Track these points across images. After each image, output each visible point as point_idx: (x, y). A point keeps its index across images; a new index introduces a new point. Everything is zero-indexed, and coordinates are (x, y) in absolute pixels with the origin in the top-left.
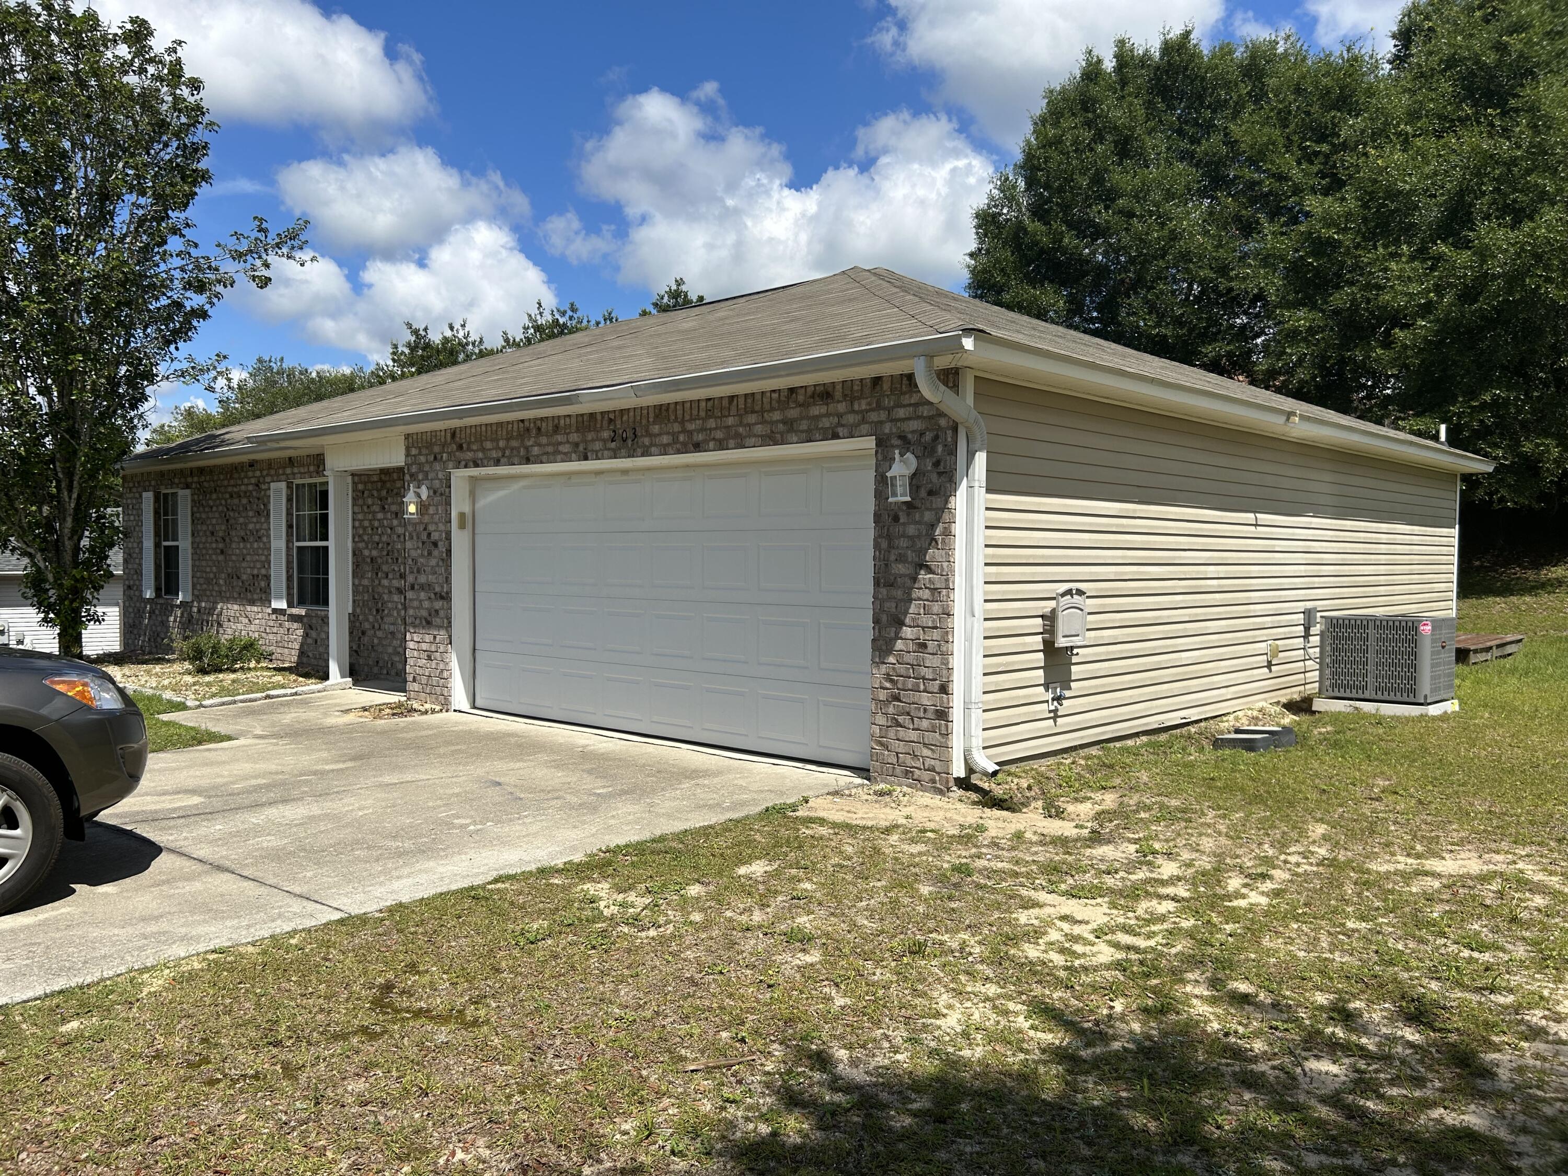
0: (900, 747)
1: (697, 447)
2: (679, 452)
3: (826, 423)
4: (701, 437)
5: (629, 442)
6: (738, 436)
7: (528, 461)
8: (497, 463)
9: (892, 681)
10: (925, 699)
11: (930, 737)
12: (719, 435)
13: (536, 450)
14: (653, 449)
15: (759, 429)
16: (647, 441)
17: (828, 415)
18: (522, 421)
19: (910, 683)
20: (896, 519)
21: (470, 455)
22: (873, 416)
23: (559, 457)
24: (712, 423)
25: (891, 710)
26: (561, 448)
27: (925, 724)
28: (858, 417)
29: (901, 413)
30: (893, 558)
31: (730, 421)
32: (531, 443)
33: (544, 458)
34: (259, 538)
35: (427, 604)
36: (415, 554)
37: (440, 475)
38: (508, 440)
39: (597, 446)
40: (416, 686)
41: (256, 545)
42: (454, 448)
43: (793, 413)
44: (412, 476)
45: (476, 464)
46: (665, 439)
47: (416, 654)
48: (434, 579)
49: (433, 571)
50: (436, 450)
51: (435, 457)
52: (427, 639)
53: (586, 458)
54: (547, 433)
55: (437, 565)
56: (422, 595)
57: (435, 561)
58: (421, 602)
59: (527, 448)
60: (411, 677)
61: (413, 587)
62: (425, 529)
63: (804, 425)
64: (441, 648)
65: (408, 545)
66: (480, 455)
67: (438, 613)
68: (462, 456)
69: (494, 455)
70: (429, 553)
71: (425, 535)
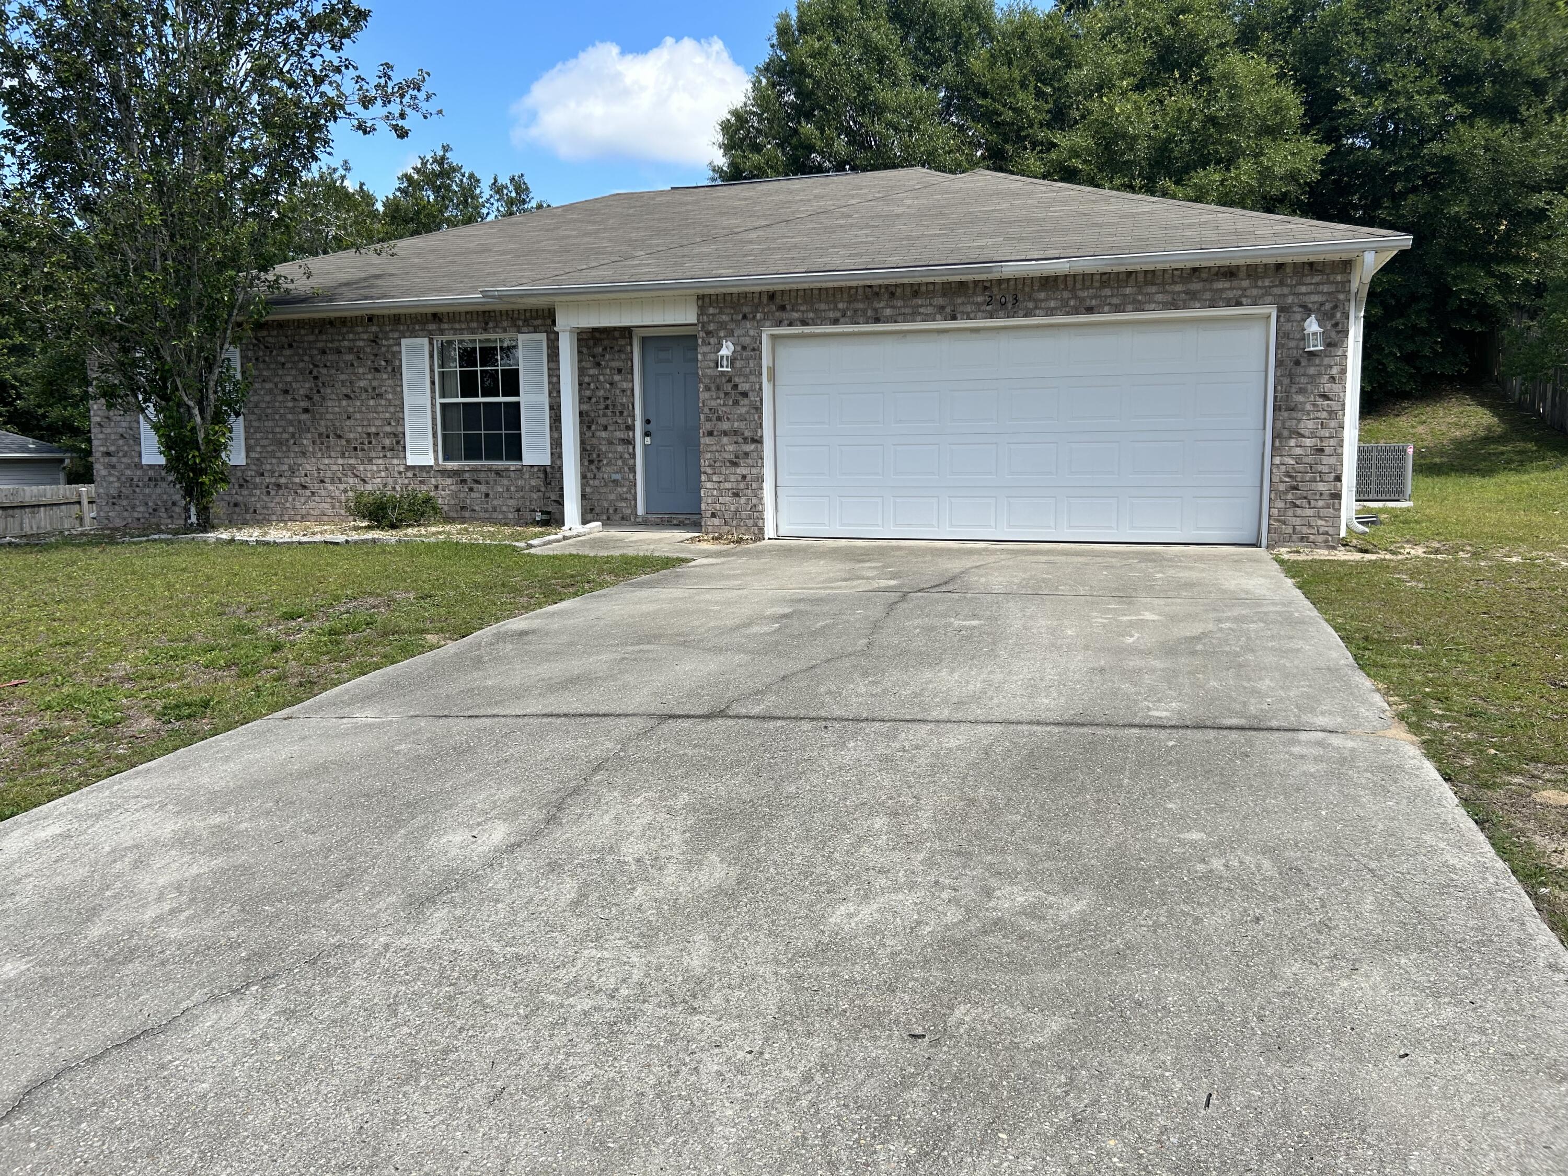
0: (1298, 521)
1: (1090, 310)
2: (1068, 314)
3: (1230, 294)
4: (1094, 302)
5: (1009, 306)
6: (1135, 301)
7: (877, 320)
8: (836, 322)
9: (1290, 477)
10: (1322, 487)
11: (1323, 512)
12: (1115, 301)
13: (888, 312)
14: (1037, 312)
15: (1159, 297)
16: (1031, 305)
17: (1231, 289)
18: (870, 287)
19: (1308, 477)
20: (1297, 363)
21: (795, 315)
22: (1277, 291)
23: (919, 318)
24: (1108, 292)
25: (1290, 496)
26: (922, 310)
27: (1321, 503)
28: (1261, 292)
29: (1303, 289)
30: (1294, 390)
31: (1128, 291)
32: (882, 304)
33: (900, 318)
34: (380, 396)
35: (731, 448)
36: (713, 403)
37: (752, 333)
38: (850, 302)
39: (969, 308)
40: (716, 521)
41: (372, 402)
42: (774, 308)
43: (1195, 286)
44: (709, 333)
45: (804, 323)
46: (1052, 304)
47: (715, 492)
48: (742, 425)
49: (742, 419)
50: (746, 309)
51: (745, 317)
52: (733, 478)
53: (954, 318)
54: (903, 297)
55: (748, 412)
56: (725, 440)
57: (743, 410)
58: (723, 446)
59: (876, 310)
60: (709, 514)
61: (710, 434)
62: (729, 381)
63: (1208, 295)
64: (754, 485)
65: (704, 395)
66: (811, 315)
67: (746, 454)
68: (785, 315)
69: (831, 315)
70: (736, 403)
71: (728, 388)
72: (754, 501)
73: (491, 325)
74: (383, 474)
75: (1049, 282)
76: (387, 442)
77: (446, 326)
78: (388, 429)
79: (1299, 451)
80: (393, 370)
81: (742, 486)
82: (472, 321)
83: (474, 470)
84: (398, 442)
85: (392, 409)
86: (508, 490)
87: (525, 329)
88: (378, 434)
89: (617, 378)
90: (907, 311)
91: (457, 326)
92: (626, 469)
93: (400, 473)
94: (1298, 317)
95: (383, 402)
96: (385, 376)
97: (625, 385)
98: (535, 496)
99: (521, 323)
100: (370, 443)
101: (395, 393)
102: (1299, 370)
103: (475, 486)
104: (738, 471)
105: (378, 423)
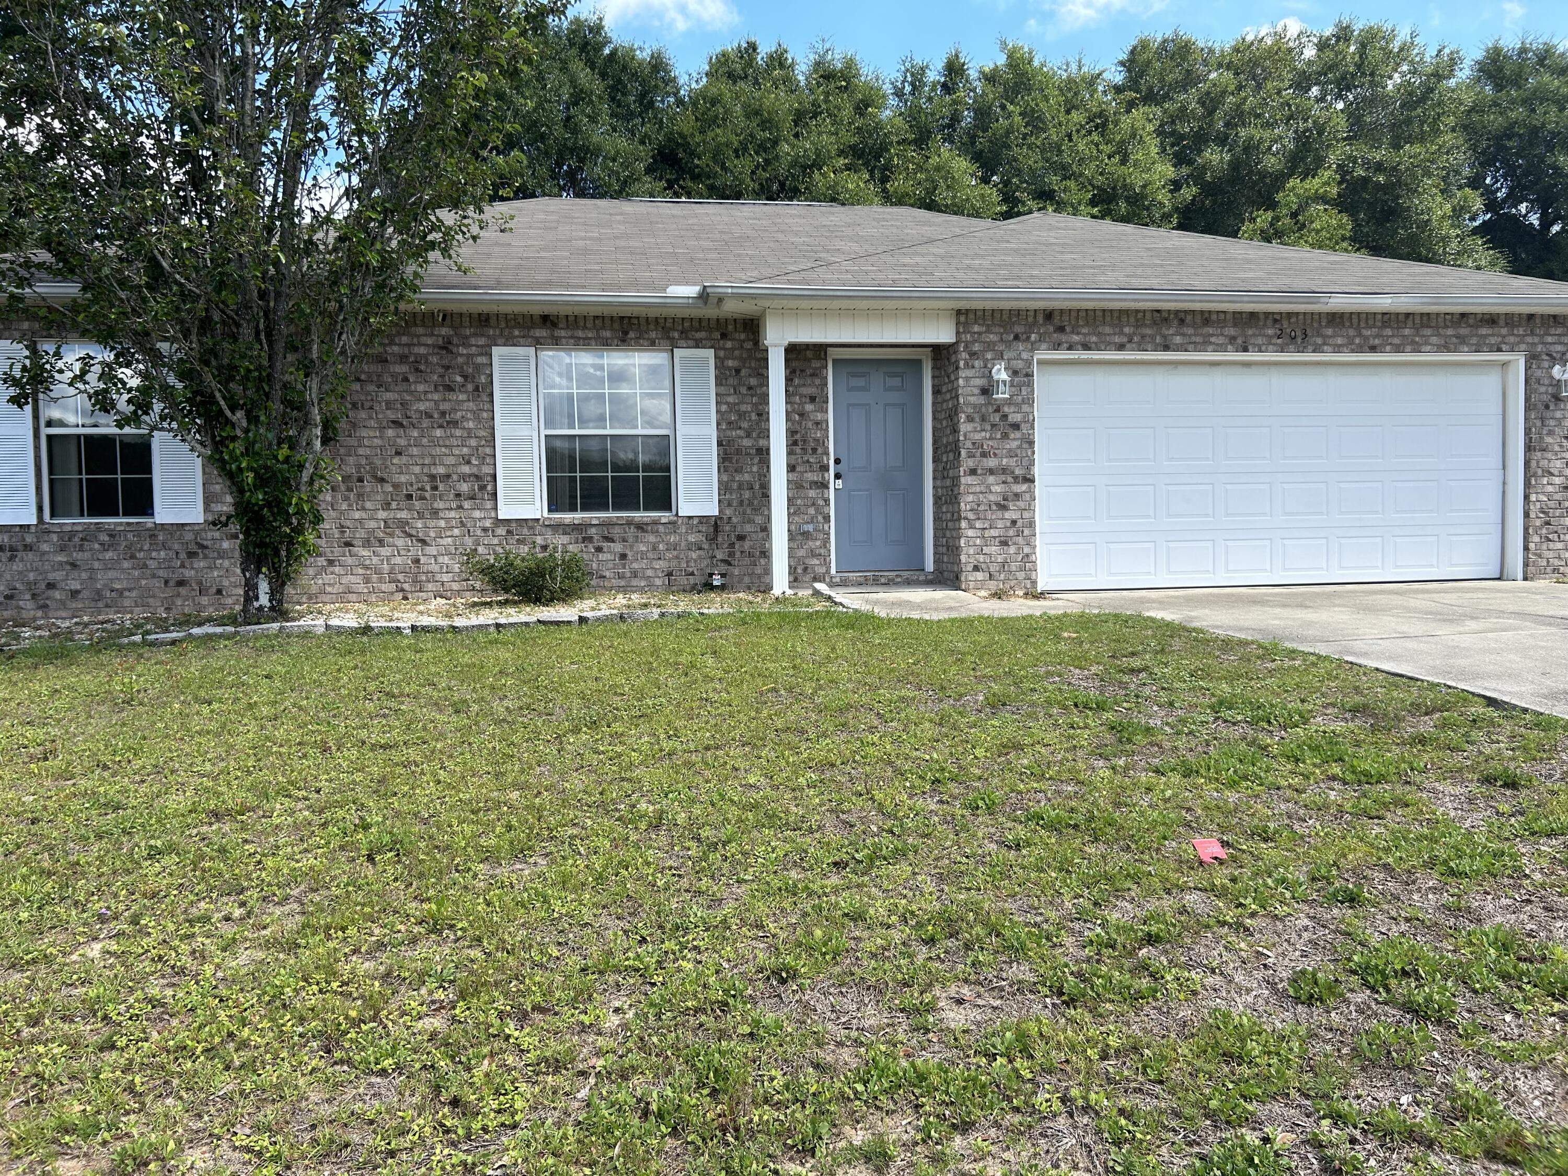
0: (1550, 554)
1: (1373, 349)
2: (1353, 351)
3: (1493, 340)
4: (1377, 342)
5: (1299, 340)
6: (1413, 343)
7: (1166, 348)
8: (1121, 347)
9: (1543, 513)
12: (1396, 341)
13: (1178, 339)
14: (1325, 348)
15: (1434, 340)
16: (1319, 341)
17: (1493, 335)
18: (1158, 311)
19: (1558, 513)
20: (1546, 406)
21: (1076, 338)
22: (1529, 339)
23: (1210, 348)
24: (1388, 332)
25: (1544, 531)
26: (1213, 339)
28: (1517, 339)
29: (1550, 339)
30: (1545, 432)
31: (1407, 332)
32: (1171, 332)
33: (1191, 347)
34: (455, 424)
35: (997, 489)
36: (977, 436)
37: (1025, 355)
38: (1137, 327)
39: (1260, 341)
40: (979, 576)
41: (439, 433)
42: (1051, 329)
43: (1464, 331)
44: (973, 354)
45: (1086, 347)
46: (1339, 341)
47: (978, 541)
48: (1012, 462)
49: (1011, 454)
50: (1018, 329)
51: (1016, 338)
52: (1000, 524)
53: (1245, 350)
54: (1194, 325)
55: (1019, 447)
56: (991, 479)
57: (1015, 444)
58: (988, 487)
59: (1164, 337)
60: (970, 568)
61: (973, 472)
62: (997, 410)
63: (1474, 340)
64: (1026, 532)
65: (964, 427)
66: (1094, 339)
67: (1017, 496)
68: (1064, 338)
69: (1117, 339)
70: (1005, 436)
71: (996, 418)
72: (1027, 550)
73: (632, 335)
74: (456, 532)
75: (1336, 319)
76: (464, 487)
77: (563, 333)
78: (466, 469)
79: (1550, 489)
80: (477, 389)
81: (1011, 532)
82: (603, 328)
83: (603, 524)
84: (482, 488)
85: (473, 442)
86: (655, 549)
87: (682, 343)
88: (448, 476)
89: (809, 407)
90: (1198, 339)
91: (580, 334)
92: (820, 518)
93: (485, 530)
94: (1546, 364)
95: (458, 433)
96: (462, 397)
97: (819, 416)
98: (694, 555)
99: (676, 335)
100: (435, 488)
101: (478, 419)
102: (1548, 414)
103: (605, 544)
104: (1007, 515)
105: (451, 460)
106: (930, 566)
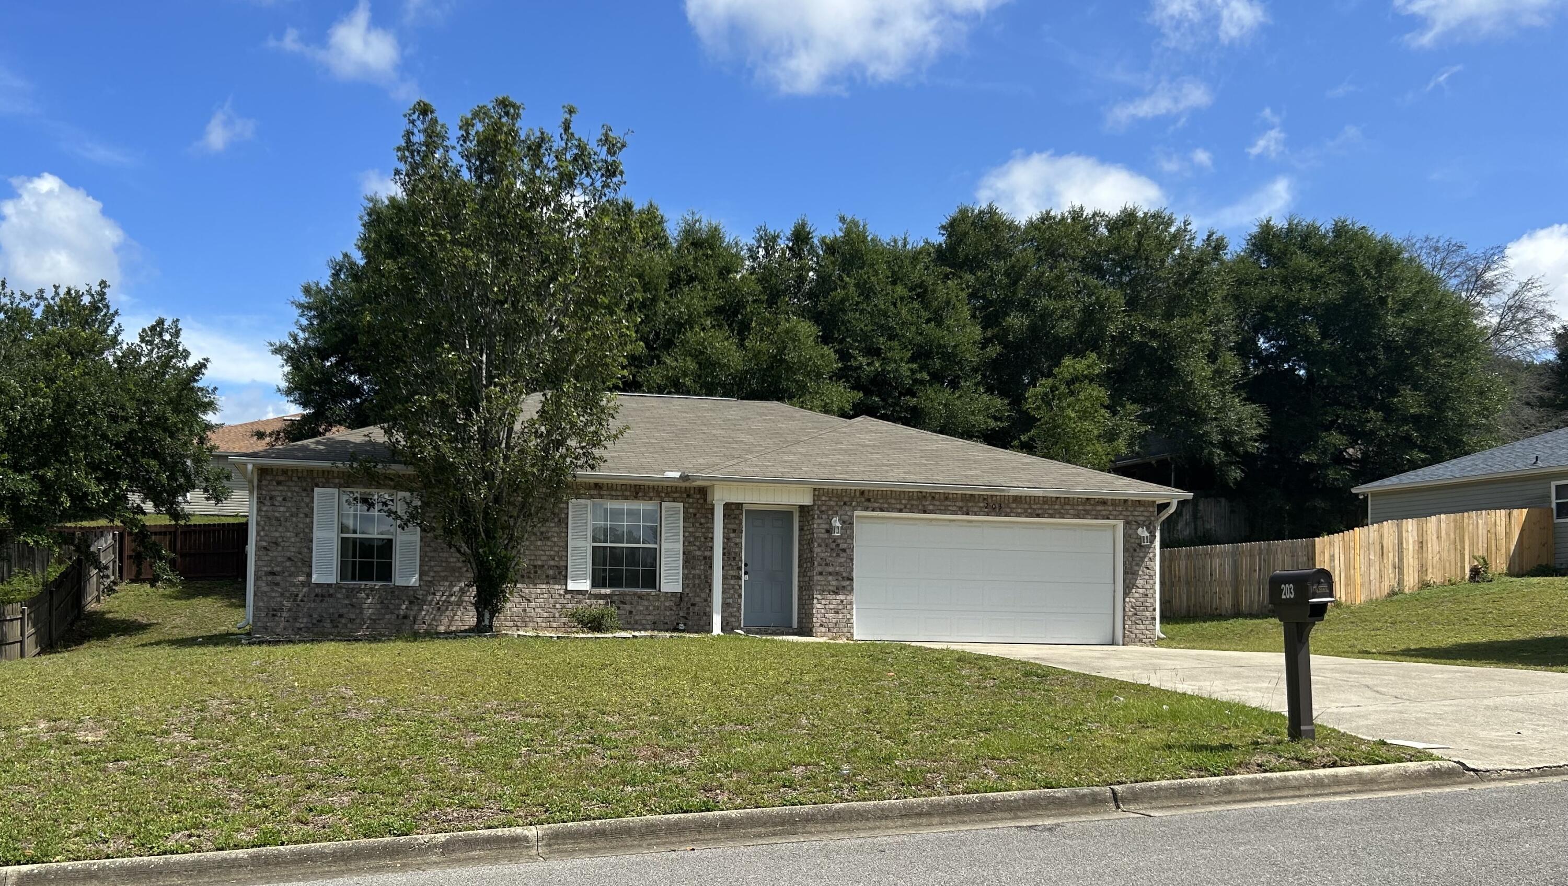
0: (1137, 631)
1: (1038, 516)
2: (1027, 516)
3: (1104, 513)
4: (1040, 512)
5: (997, 510)
6: (1060, 513)
7: (925, 512)
8: (900, 511)
9: (1133, 608)
10: (1148, 614)
11: (1149, 627)
12: (1050, 512)
13: (931, 507)
14: (1012, 514)
15: (1071, 512)
16: (1008, 510)
17: (1104, 510)
18: (921, 493)
19: (1141, 609)
20: (1135, 550)
21: (877, 505)
22: (1124, 513)
23: (949, 512)
24: (1046, 507)
26: (950, 508)
27: (1147, 622)
28: (1119, 514)
29: (1136, 513)
30: (1132, 564)
31: (1056, 507)
32: (927, 504)
33: (938, 512)
34: (548, 539)
35: (834, 583)
36: (823, 555)
37: (849, 513)
38: (909, 500)
39: (976, 509)
40: (823, 629)
41: (539, 543)
42: (863, 500)
43: (1088, 508)
44: (822, 512)
45: (882, 510)
46: (1019, 511)
47: (823, 611)
48: (842, 569)
49: (841, 565)
50: (846, 499)
51: (845, 504)
52: (834, 602)
53: (968, 514)
54: (939, 500)
55: (846, 562)
56: (830, 578)
57: (843, 560)
58: (829, 582)
59: (924, 506)
60: (818, 625)
61: (821, 574)
62: (834, 542)
63: (1094, 513)
64: (849, 607)
65: (817, 550)
66: (886, 506)
67: (844, 587)
68: (870, 505)
69: (898, 506)
70: (838, 555)
71: (833, 545)
72: (848, 616)
73: (640, 494)
74: (546, 596)
75: (1017, 499)
76: (551, 572)
77: (605, 493)
78: (552, 563)
79: (1137, 595)
80: (559, 521)
81: (840, 607)
82: (626, 490)
83: (621, 594)
84: (560, 573)
85: (556, 549)
86: (647, 609)
87: (666, 499)
88: (543, 566)
89: (732, 535)
90: (943, 508)
91: (614, 493)
92: (736, 596)
93: (560, 595)
94: (1134, 527)
95: (549, 543)
96: (552, 525)
97: (738, 540)
98: (668, 613)
99: (663, 495)
100: (536, 572)
101: (559, 536)
102: (1136, 554)
103: (621, 606)
104: (838, 597)
105: (544, 558)
106: (795, 625)
